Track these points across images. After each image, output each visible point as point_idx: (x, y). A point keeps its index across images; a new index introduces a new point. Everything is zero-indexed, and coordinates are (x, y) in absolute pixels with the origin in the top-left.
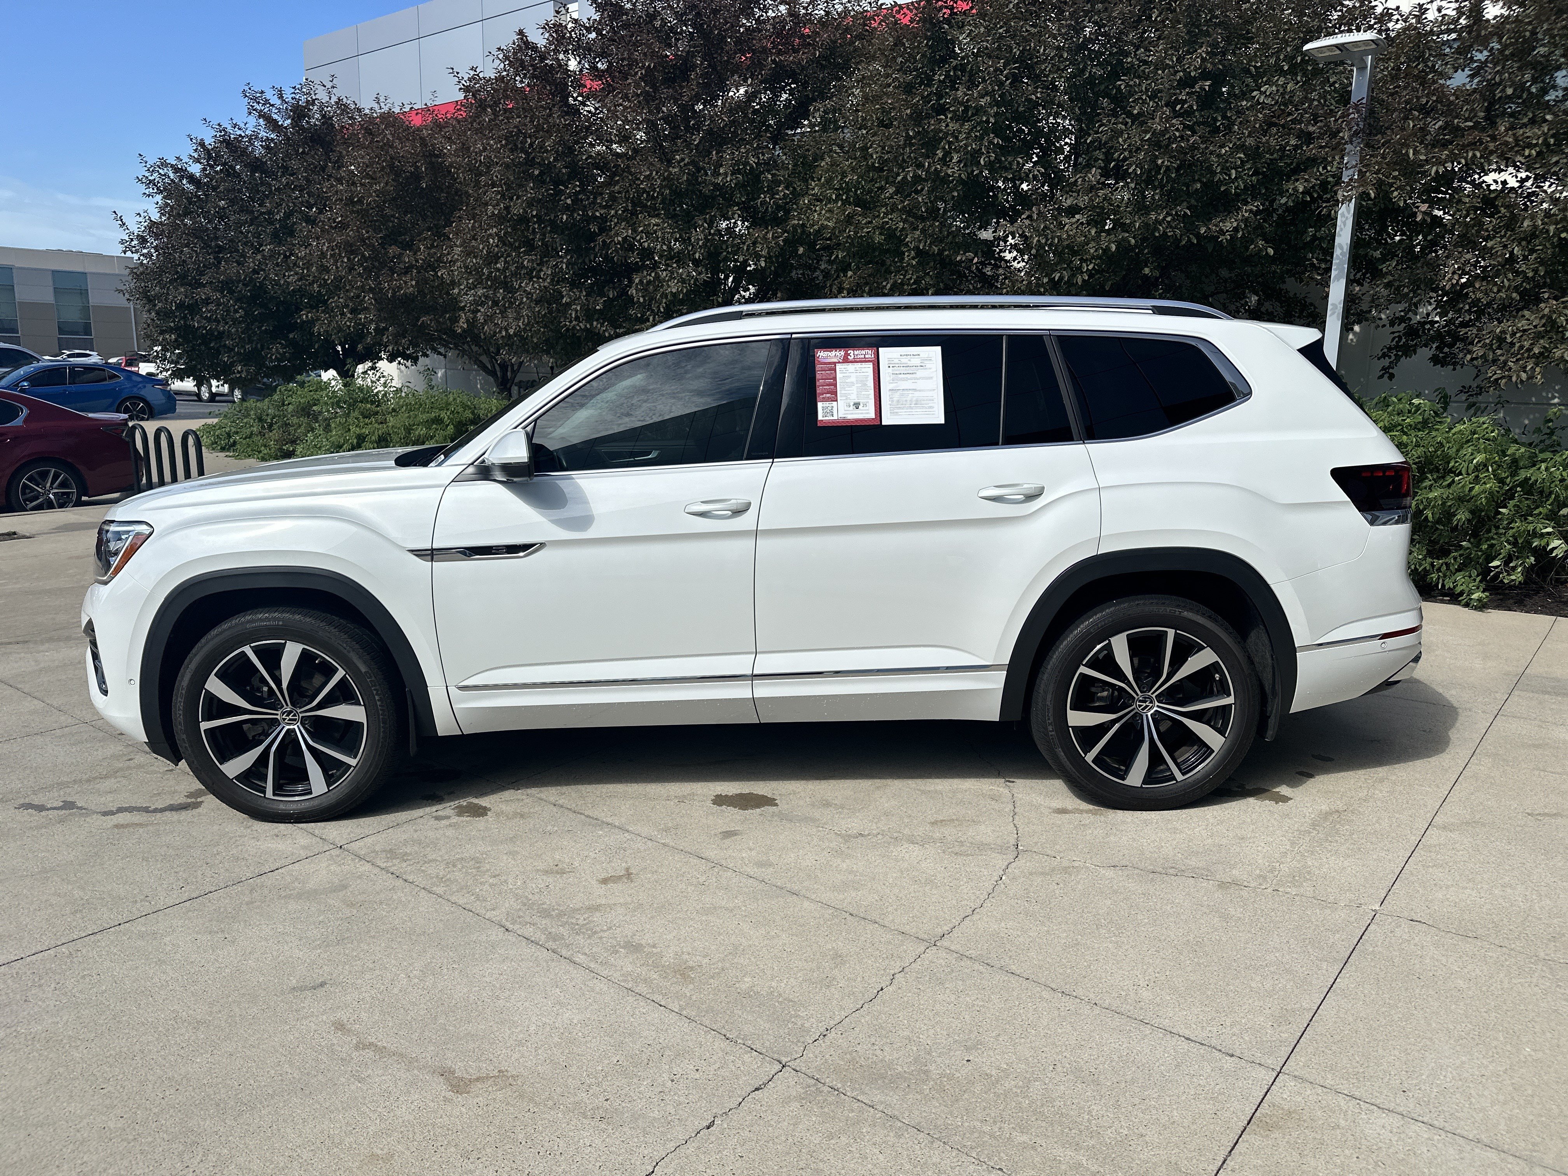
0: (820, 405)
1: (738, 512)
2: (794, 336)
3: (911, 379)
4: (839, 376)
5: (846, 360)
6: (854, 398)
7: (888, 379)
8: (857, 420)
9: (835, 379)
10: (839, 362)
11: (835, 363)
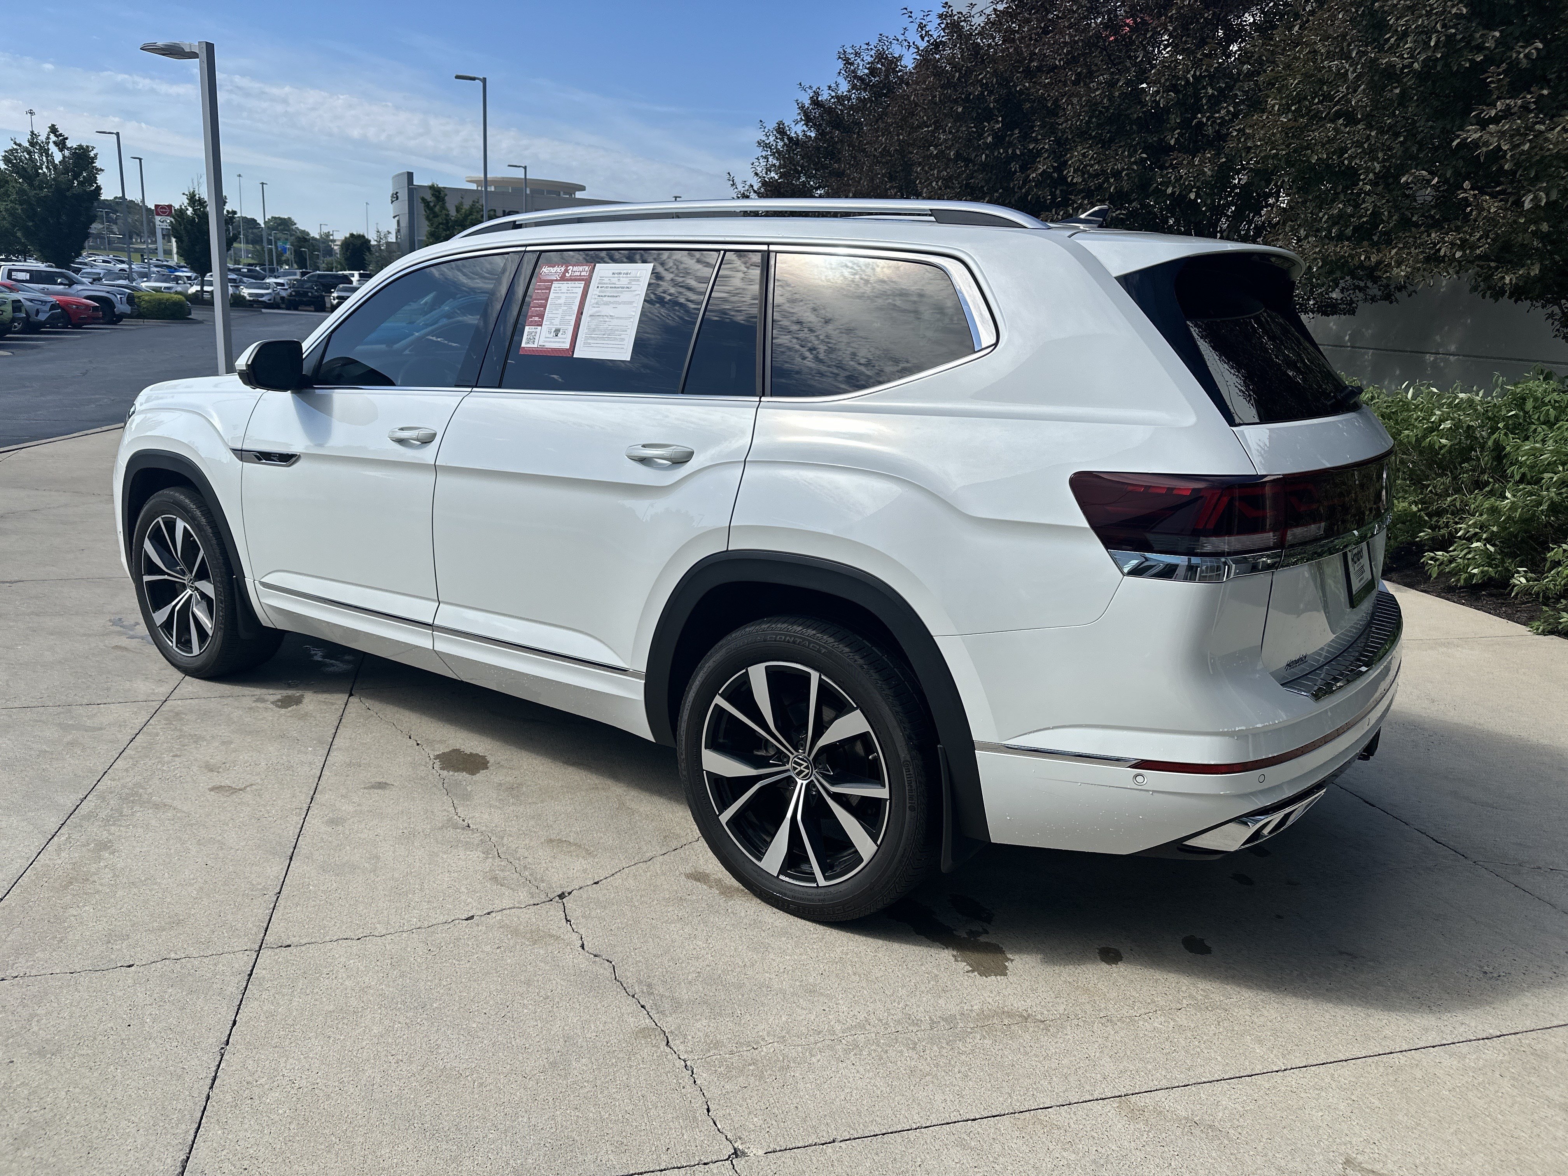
0: (527, 328)
1: (427, 441)
2: (529, 248)
3: (613, 303)
4: (552, 296)
5: (563, 278)
6: (557, 323)
7: (593, 301)
8: (554, 350)
9: (547, 300)
10: (556, 280)
11: (552, 281)
